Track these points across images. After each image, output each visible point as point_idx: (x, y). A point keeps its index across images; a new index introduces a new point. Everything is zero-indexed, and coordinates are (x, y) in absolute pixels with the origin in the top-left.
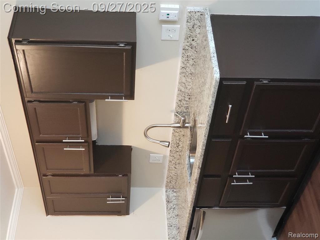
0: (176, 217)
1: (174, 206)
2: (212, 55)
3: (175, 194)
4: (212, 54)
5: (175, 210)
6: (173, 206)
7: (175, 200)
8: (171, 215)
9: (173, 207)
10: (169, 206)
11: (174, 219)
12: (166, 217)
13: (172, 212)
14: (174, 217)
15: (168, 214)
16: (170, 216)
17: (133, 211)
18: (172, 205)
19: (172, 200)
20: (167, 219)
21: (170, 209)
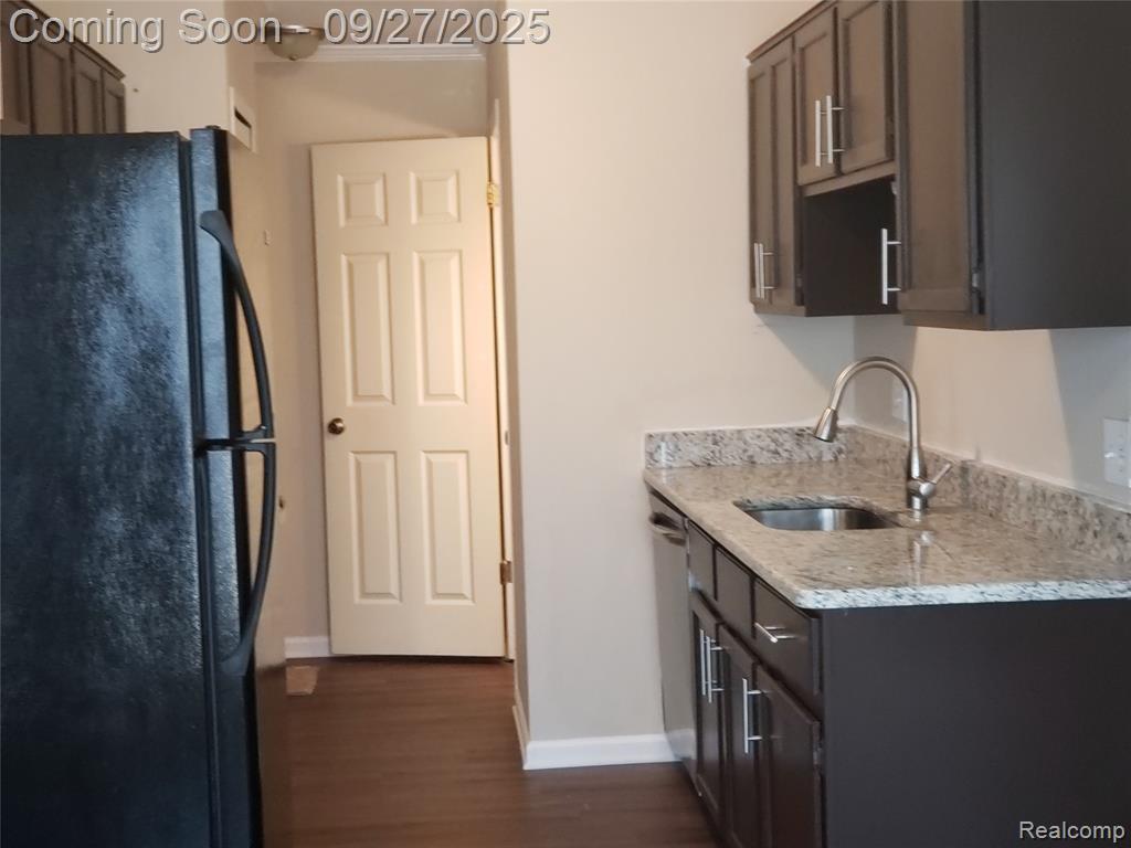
0: (746, 458)
1: (785, 455)
2: (906, 591)
3: (828, 457)
4: (913, 592)
5: (770, 455)
6: (786, 450)
7: (805, 455)
8: (751, 441)
9: (780, 450)
10: (786, 436)
11: (741, 451)
12: (745, 427)
13: (762, 444)
14: (745, 451)
15: (757, 433)
16: (748, 439)
17: (766, 324)
18: (787, 446)
19: (807, 448)
20: (739, 431)
21: (774, 441)
